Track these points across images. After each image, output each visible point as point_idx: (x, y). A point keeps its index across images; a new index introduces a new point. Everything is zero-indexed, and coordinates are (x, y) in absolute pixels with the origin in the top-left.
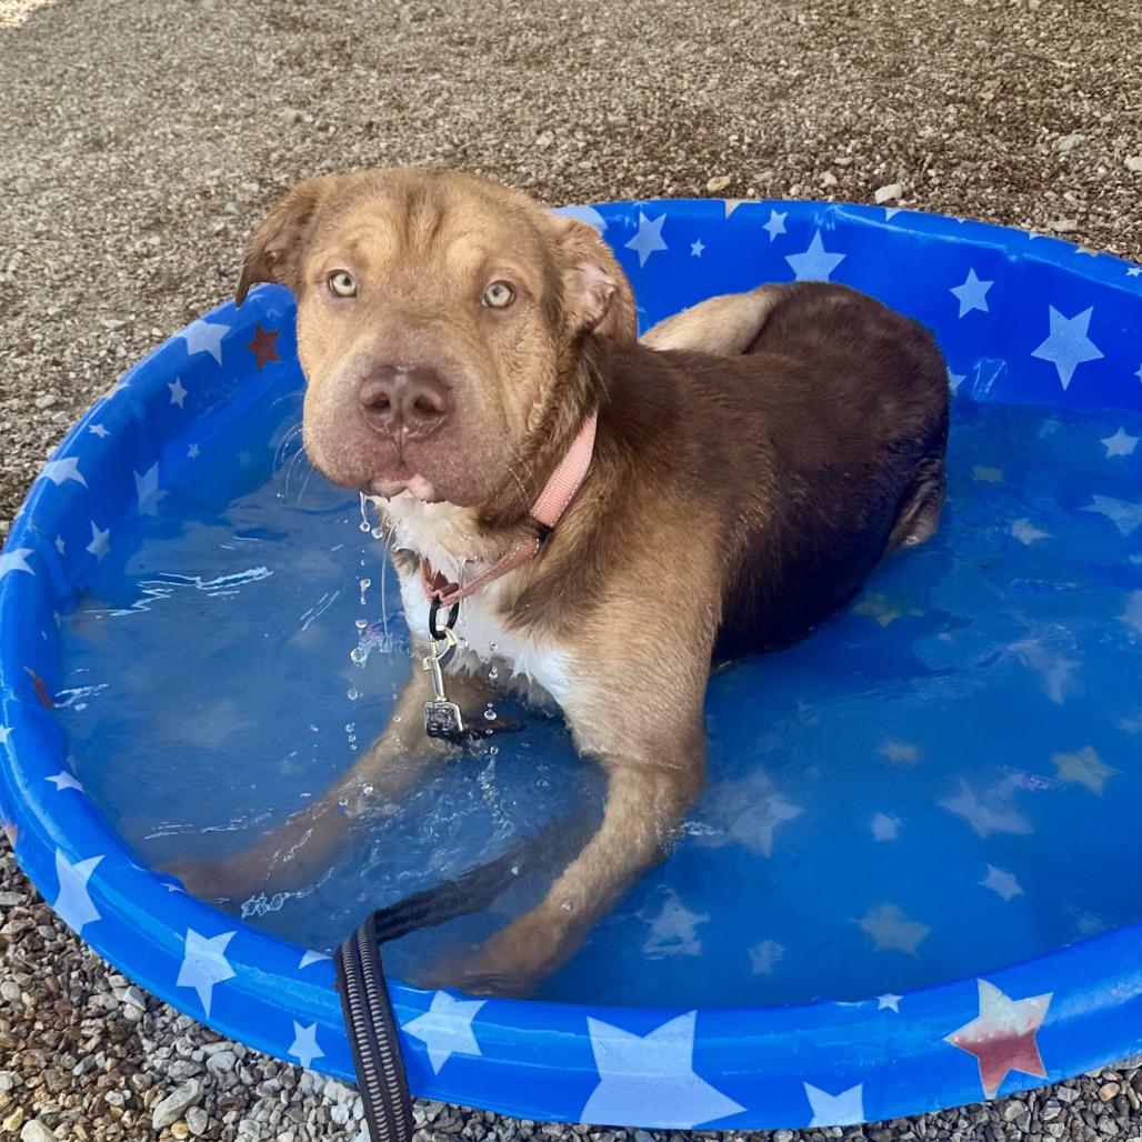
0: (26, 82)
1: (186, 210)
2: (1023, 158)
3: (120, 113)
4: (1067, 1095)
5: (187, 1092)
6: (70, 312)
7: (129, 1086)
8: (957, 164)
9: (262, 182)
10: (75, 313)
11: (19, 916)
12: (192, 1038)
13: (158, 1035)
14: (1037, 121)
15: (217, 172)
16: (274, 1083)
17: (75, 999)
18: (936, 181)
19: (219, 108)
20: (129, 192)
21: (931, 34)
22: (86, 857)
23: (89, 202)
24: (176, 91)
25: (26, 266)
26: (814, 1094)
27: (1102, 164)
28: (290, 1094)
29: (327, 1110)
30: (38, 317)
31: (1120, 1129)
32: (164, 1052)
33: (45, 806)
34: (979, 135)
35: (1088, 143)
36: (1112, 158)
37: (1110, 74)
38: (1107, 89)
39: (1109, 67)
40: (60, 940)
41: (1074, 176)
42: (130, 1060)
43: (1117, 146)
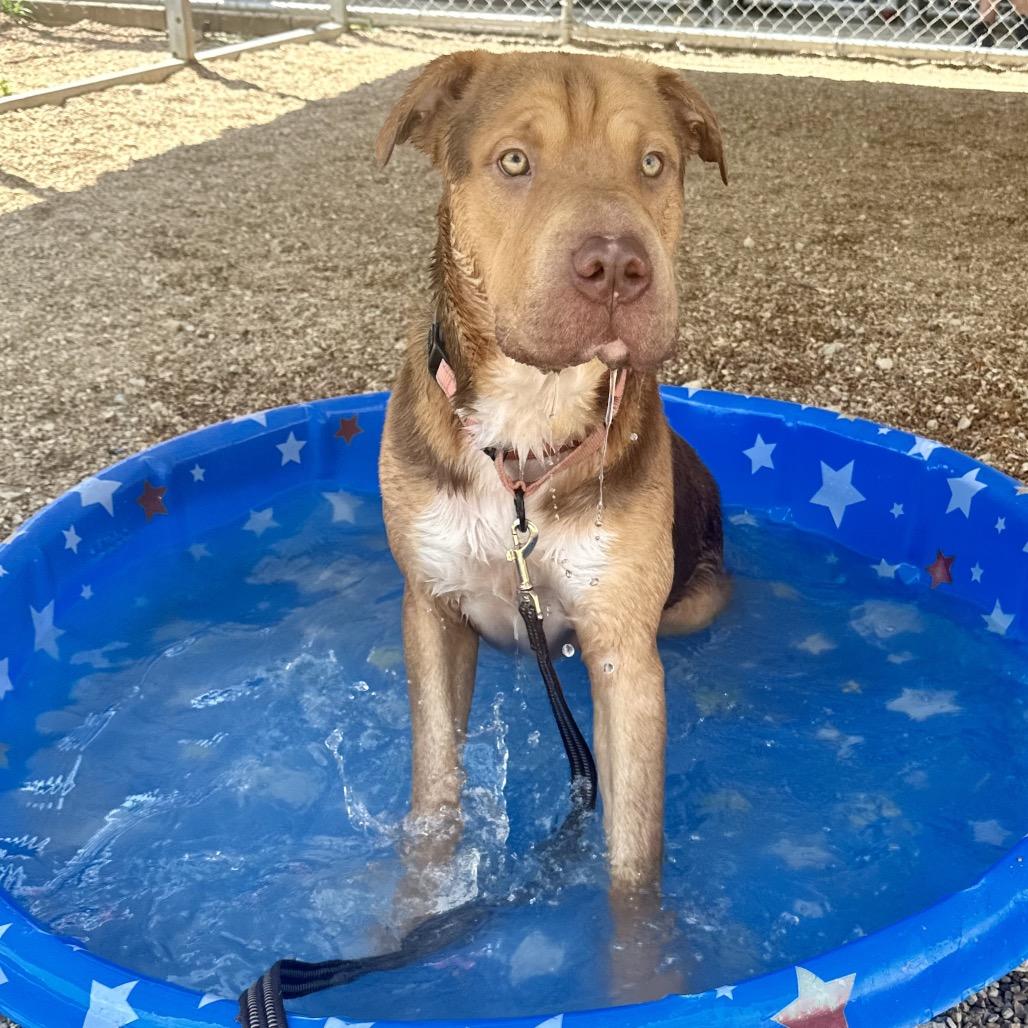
1: (77, 402)
2: (796, 361)
3: (16, 324)
8: (745, 366)
9: (148, 378)
14: (806, 333)
15: (106, 371)
18: (728, 379)
19: (108, 320)
20: (25, 388)
21: (718, 269)
24: (68, 307)
27: (859, 364)
34: (761, 344)
35: (847, 349)
36: (866, 360)
37: (861, 298)
38: (860, 309)
39: (860, 293)
41: (838, 374)
43: (870, 351)
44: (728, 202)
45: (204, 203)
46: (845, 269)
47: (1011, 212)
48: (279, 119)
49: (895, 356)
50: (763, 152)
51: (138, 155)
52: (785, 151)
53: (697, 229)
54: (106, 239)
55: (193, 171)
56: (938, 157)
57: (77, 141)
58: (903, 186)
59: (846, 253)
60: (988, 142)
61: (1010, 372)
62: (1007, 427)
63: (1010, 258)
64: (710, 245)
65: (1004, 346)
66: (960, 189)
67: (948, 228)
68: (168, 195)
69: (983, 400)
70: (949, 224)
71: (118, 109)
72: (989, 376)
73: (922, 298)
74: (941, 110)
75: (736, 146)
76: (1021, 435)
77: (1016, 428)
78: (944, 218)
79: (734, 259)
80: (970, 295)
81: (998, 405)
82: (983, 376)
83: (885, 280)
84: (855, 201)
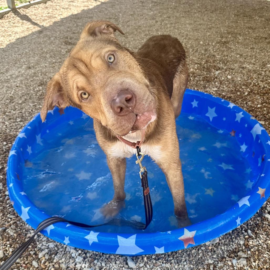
0: (15, 54)
1: (47, 82)
2: (208, 76)
3: (34, 61)
4: (203, 248)
5: (45, 251)
6: (23, 102)
7: (34, 250)
8: (196, 77)
10: (25, 102)
11: (14, 220)
12: (46, 242)
13: (40, 241)
14: (212, 68)
16: (61, 250)
17: (24, 235)
18: (192, 80)
19: (54, 61)
20: (36, 78)
21: (193, 50)
22: (27, 207)
23: (28, 80)
24: (45, 57)
25: (15, 93)
26: (156, 248)
27: (223, 77)
28: (64, 251)
29: (71, 254)
30: (17, 103)
31: (212, 254)
32: (41, 244)
33: (20, 198)
34: (201, 71)
35: (221, 73)
36: (225, 76)
37: (227, 59)
38: (226, 62)
39: (226, 57)
40: (21, 224)
41: (218, 79)
42: (34, 246)
43: (226, 73)
44: (198, 31)
45: (76, 30)
46: (223, 51)
47: (266, 36)
48: (95, 6)
49: (232, 75)
50: (208, 18)
51: (62, 17)
52: (213, 17)
53: (190, 39)
54: (54, 39)
55: (74, 21)
56: (251, 20)
57: (49, 13)
58: (241, 28)
59: (225, 46)
60: (263, 16)
61: (259, 80)
62: (256, 95)
63: (264, 49)
64: (192, 43)
65: (259, 73)
66: (255, 29)
67: (250, 40)
68: (68, 28)
69: (251, 88)
70: (251, 39)
71: (58, 4)
72: (254, 81)
73: (241, 60)
74: (253, 6)
75: (202, 16)
76: (259, 97)
77: (258, 95)
78: (250, 37)
79: (197, 47)
80: (253, 59)
81: (255, 89)
82: (252, 81)
83: (233, 54)
84: (229, 32)
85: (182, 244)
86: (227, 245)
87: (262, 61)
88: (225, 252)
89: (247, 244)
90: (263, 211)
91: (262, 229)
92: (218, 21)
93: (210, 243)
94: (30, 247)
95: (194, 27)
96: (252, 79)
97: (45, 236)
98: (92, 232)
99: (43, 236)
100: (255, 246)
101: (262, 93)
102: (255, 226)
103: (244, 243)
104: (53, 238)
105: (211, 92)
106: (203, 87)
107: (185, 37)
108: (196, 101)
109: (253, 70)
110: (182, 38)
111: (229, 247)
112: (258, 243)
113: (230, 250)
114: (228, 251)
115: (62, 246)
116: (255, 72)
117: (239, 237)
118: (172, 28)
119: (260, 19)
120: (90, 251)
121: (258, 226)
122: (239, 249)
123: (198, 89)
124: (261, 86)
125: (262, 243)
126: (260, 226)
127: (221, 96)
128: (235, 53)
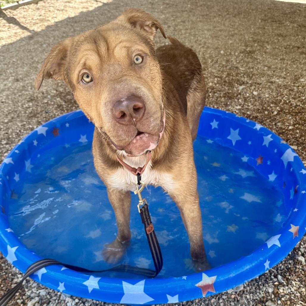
1: (38, 97)
2: (230, 91)
3: (23, 73)
4: (224, 297)
5: (35, 300)
6: (10, 121)
7: (22, 299)
8: (216, 92)
9: (57, 91)
10: (11, 121)
12: (37, 288)
13: (29, 288)
14: (234, 82)
15: (46, 88)
16: (55, 298)
17: (10, 280)
18: (211, 96)
20: (25, 92)
21: (213, 61)
22: (14, 246)
23: (15, 95)
24: (36, 68)
26: (169, 297)
27: (248, 93)
28: (58, 300)
29: (66, 304)
30: (3, 122)
31: (235, 304)
32: (30, 291)
33: (5, 236)
34: (221, 86)
35: (245, 88)
36: (250, 92)
37: (252, 72)
38: (251, 75)
39: (252, 70)
40: (7, 267)
41: (242, 96)
42: (23, 293)
43: (252, 89)
44: (218, 38)
46: (248, 62)
47: (299, 45)
48: (95, 8)
49: (259, 91)
50: (230, 23)
51: (57, 20)
52: (236, 22)
53: (208, 47)
54: (47, 47)
55: (71, 26)
56: (280, 26)
57: (40, 16)
58: (269, 35)
59: (250, 56)
60: (295, 21)
61: (291, 97)
62: (287, 115)
63: (296, 60)
64: (211, 53)
65: (290, 88)
66: (286, 36)
67: (280, 50)
68: (64, 33)
69: (281, 106)
70: (280, 48)
71: (52, 5)
72: (284, 98)
73: (269, 73)
74: (284, 10)
75: (222, 20)
76: (290, 118)
77: (289, 115)
78: (279, 46)
79: (217, 58)
80: (283, 72)
81: (285, 108)
82: (282, 98)
83: (259, 66)
84: (255, 40)
85: (200, 291)
86: (253, 294)
87: (294, 74)
88: (251, 302)
89: (277, 292)
90: (295, 252)
91: (294, 275)
92: (241, 27)
93: (232, 290)
94: (18, 294)
95: (214, 34)
96: (283, 96)
97: (35, 281)
98: (92, 277)
99: (33, 282)
100: (286, 294)
101: (294, 112)
102: (287, 270)
103: (274, 291)
104: (45, 284)
105: (233, 110)
106: (224, 104)
107: (202, 45)
108: (217, 121)
109: (284, 85)
110: (200, 47)
111: (256, 295)
112: (290, 291)
113: (257, 299)
114: (254, 300)
115: (56, 293)
116: (285, 87)
117: (268, 284)
118: (187, 35)
119: (292, 25)
120: (90, 300)
121: (290, 270)
122: (267, 298)
123: (218, 108)
124: (293, 104)
125: (295, 290)
126: (292, 271)
127: (246, 115)
128: (262, 64)
